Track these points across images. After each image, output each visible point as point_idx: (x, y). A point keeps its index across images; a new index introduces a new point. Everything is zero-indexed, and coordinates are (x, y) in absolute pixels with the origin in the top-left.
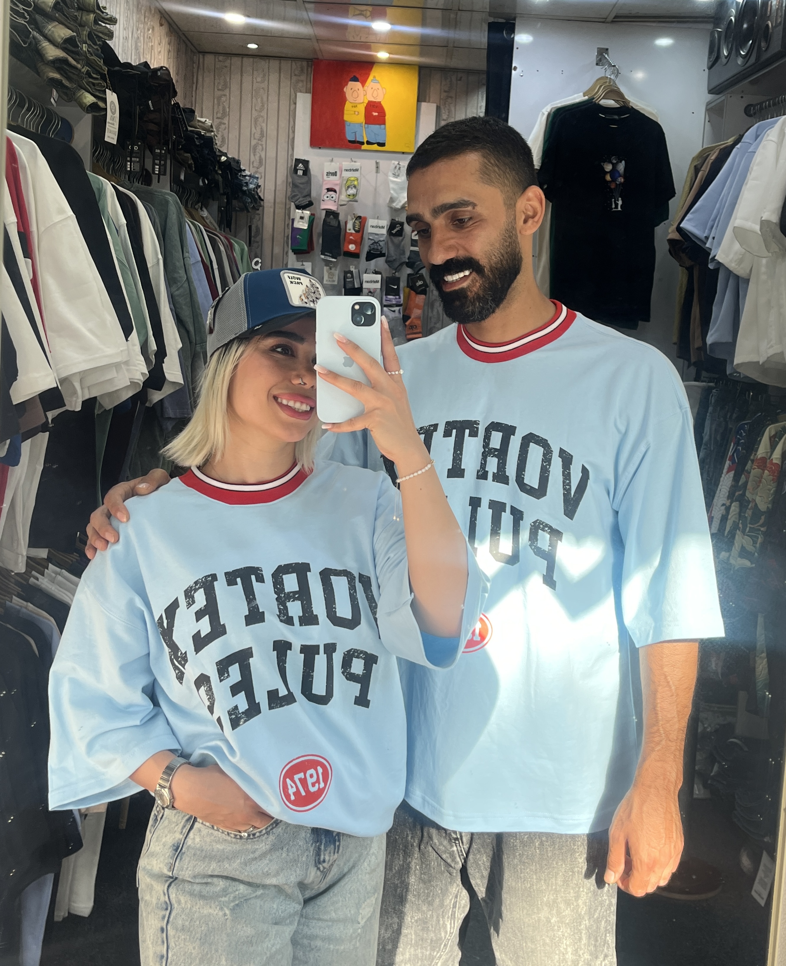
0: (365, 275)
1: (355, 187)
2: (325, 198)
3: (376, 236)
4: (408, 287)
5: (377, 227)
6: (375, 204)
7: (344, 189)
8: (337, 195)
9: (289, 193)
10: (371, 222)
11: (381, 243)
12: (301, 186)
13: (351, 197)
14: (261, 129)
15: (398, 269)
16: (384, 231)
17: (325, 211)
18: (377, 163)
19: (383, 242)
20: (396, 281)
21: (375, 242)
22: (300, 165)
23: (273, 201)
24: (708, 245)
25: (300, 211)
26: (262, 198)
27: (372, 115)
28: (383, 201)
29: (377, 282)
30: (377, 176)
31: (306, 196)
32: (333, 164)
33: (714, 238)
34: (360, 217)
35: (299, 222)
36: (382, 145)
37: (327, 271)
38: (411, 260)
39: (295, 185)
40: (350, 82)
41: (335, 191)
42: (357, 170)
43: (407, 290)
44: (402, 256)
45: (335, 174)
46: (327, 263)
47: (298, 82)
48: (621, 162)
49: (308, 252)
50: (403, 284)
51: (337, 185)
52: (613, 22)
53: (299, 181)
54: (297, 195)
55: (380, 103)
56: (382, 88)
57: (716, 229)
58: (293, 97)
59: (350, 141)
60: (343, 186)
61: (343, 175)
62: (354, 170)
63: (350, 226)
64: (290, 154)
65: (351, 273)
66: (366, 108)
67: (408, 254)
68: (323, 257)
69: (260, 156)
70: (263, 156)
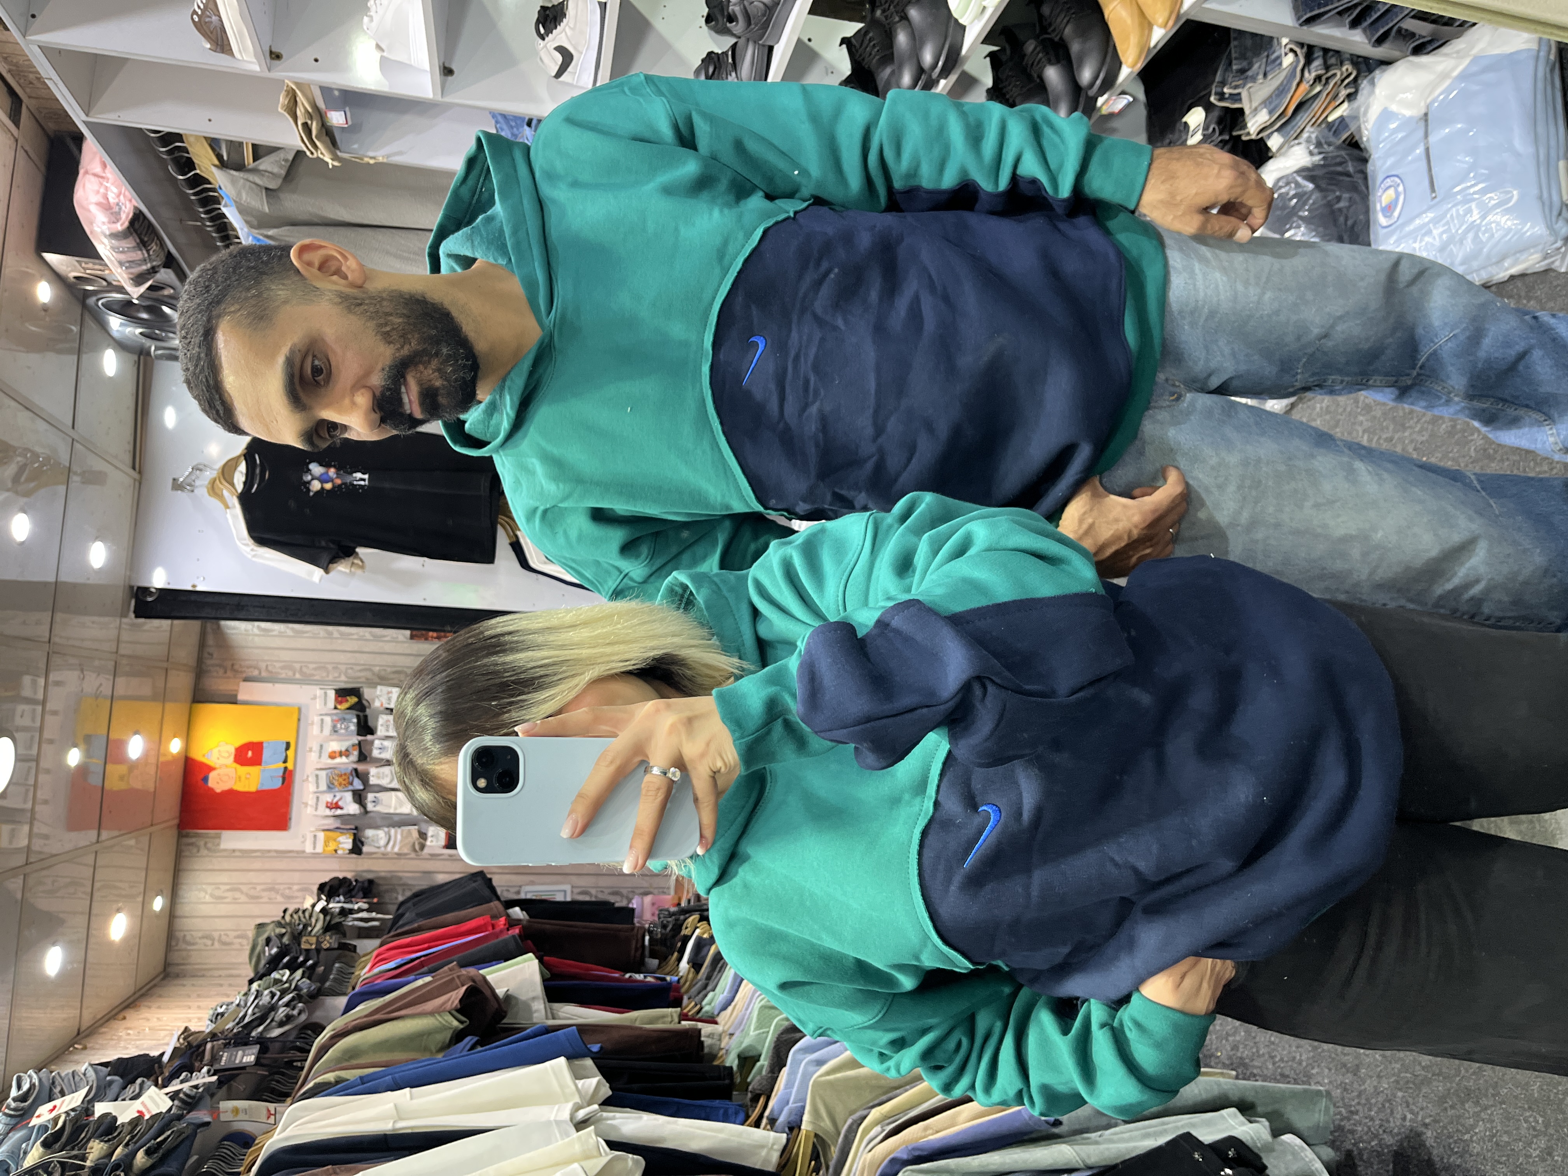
27: (251, 757)
36: (288, 745)
47: (206, 847)
52: (140, 472)
55: (236, 748)
56: (218, 746)
58: (225, 854)
59: (283, 783)
66: (243, 764)
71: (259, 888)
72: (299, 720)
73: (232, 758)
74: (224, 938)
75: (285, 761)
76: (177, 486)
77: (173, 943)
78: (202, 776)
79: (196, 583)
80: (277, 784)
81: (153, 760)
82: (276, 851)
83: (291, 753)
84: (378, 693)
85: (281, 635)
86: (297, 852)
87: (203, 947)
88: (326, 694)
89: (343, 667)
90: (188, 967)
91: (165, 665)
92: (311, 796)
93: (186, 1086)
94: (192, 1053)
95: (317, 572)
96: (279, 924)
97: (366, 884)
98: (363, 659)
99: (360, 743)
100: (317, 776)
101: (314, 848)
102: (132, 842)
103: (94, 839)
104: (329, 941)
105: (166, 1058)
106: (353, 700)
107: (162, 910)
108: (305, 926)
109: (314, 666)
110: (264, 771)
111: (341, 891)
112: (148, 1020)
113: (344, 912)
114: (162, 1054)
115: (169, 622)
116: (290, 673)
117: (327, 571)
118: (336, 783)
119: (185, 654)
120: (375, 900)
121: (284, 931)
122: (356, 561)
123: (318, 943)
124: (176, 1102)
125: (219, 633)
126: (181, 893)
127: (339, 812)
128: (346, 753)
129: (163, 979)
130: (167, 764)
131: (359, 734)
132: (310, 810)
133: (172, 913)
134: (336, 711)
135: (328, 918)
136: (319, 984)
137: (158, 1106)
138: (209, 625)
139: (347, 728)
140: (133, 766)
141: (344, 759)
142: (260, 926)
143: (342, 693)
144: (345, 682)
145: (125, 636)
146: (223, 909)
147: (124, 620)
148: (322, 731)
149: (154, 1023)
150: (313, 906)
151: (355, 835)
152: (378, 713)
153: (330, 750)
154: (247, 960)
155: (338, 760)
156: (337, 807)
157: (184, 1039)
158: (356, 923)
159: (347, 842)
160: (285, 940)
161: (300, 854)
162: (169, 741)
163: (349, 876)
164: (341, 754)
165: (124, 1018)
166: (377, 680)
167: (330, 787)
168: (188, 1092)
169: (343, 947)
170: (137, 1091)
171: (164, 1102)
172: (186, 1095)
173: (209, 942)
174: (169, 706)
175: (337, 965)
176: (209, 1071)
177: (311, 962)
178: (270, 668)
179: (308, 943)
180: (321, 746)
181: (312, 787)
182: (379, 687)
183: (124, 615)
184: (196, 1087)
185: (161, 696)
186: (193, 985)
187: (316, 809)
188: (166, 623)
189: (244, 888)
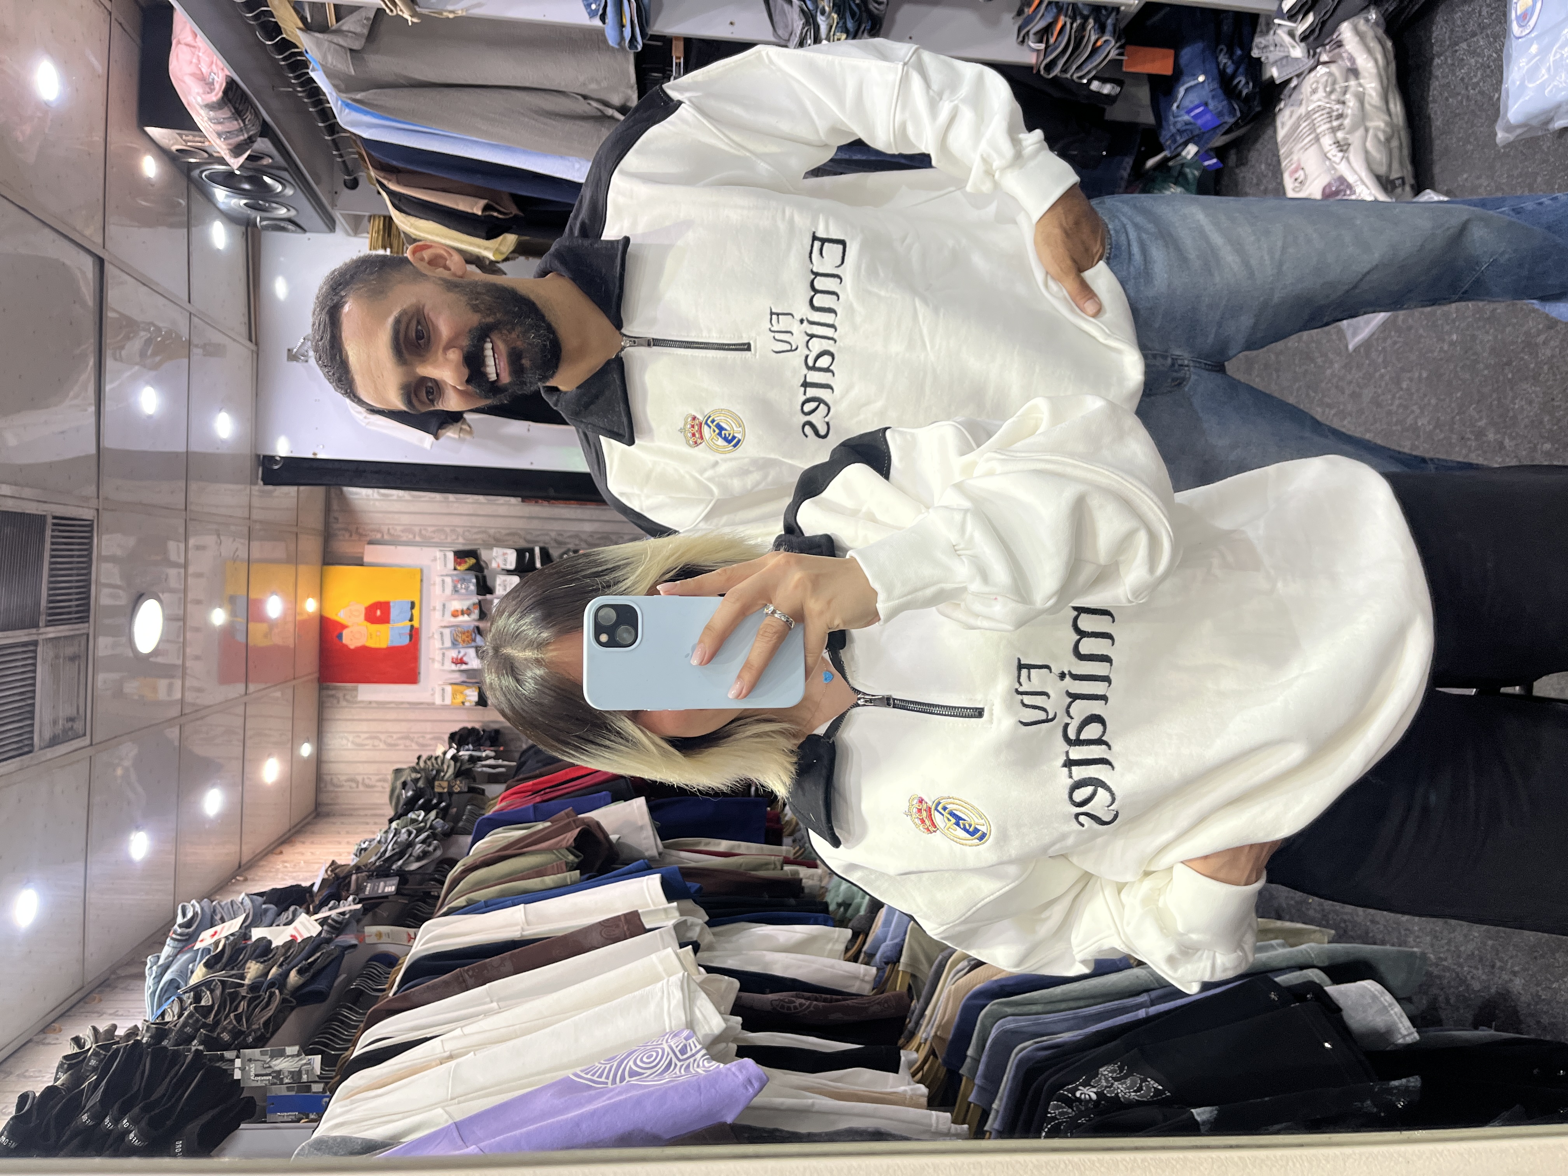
18: (434, 608)
27: (379, 616)
32: (433, 657)
36: (413, 604)
47: (345, 698)
52: (257, 344)
55: (366, 608)
58: (362, 705)
59: (411, 640)
66: (372, 623)
71: (395, 736)
72: (422, 580)
73: (362, 616)
74: (367, 781)
75: (411, 620)
76: (293, 356)
77: (322, 785)
78: (336, 634)
79: (316, 452)
80: (405, 641)
81: (290, 619)
82: (409, 703)
83: (416, 612)
84: (494, 554)
85: (400, 499)
86: (428, 704)
87: (348, 789)
88: (445, 555)
89: (460, 530)
90: (337, 807)
91: (295, 529)
92: (437, 652)
93: (333, 913)
94: (339, 884)
95: (427, 439)
96: (414, 770)
97: (493, 734)
98: (479, 522)
99: (480, 602)
100: (442, 634)
101: (443, 700)
102: (278, 694)
103: (243, 691)
104: (459, 786)
105: (316, 888)
106: (471, 561)
107: (309, 756)
108: (438, 772)
109: (433, 529)
110: (392, 628)
111: (470, 740)
112: (303, 854)
113: (473, 760)
114: (313, 885)
115: (295, 488)
116: (411, 536)
117: (437, 437)
118: (460, 640)
119: (314, 519)
120: (502, 748)
121: (419, 776)
122: (465, 427)
123: (450, 787)
124: (325, 927)
125: (342, 497)
126: (325, 740)
127: (464, 667)
128: (467, 612)
129: (315, 818)
130: (304, 623)
131: (478, 594)
132: (437, 665)
133: (319, 760)
134: (455, 572)
135: (458, 764)
136: (452, 824)
137: (308, 930)
138: (333, 491)
139: (467, 588)
140: (272, 625)
141: (466, 618)
142: (398, 771)
143: (461, 555)
144: (464, 544)
145: (256, 502)
146: (363, 755)
147: (256, 488)
148: (444, 590)
149: (308, 856)
150: (445, 753)
151: (480, 688)
152: (495, 573)
153: (453, 609)
154: (388, 801)
155: (461, 618)
156: (462, 662)
157: (332, 871)
158: (485, 769)
159: (472, 695)
160: (421, 784)
161: (431, 706)
162: (304, 600)
163: (477, 726)
164: (463, 613)
165: (281, 853)
166: (493, 542)
167: (455, 644)
168: (336, 918)
169: (471, 790)
170: (291, 917)
171: (315, 927)
172: (333, 920)
173: (354, 785)
174: (302, 568)
175: (469, 807)
176: (354, 900)
177: (444, 804)
178: (392, 531)
179: (441, 787)
180: (444, 605)
181: (437, 644)
182: (495, 549)
183: (253, 483)
184: (343, 914)
185: (294, 559)
186: (342, 823)
187: (443, 664)
188: (292, 490)
189: (383, 737)
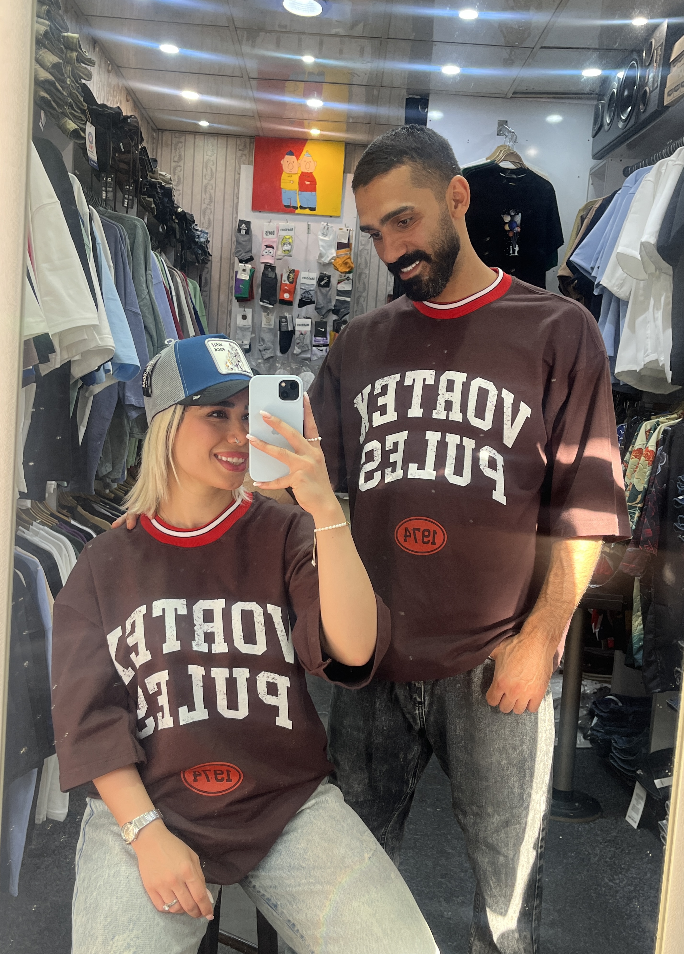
0: (297, 319)
1: (290, 244)
2: (264, 253)
3: (307, 286)
4: (333, 331)
5: (308, 278)
6: (306, 260)
7: (280, 246)
8: (275, 251)
9: (233, 251)
10: (303, 274)
11: (312, 292)
12: (244, 243)
13: (287, 252)
14: (210, 194)
15: (325, 316)
16: (314, 282)
17: (263, 265)
18: (309, 225)
19: (313, 292)
20: (324, 324)
21: (306, 292)
22: (243, 225)
23: (220, 256)
24: (593, 275)
25: (243, 265)
26: (211, 253)
27: (305, 184)
28: (313, 257)
29: (308, 325)
30: (308, 236)
31: (248, 252)
32: (271, 224)
33: (598, 267)
34: (294, 270)
35: (241, 274)
36: (313, 209)
37: (265, 317)
38: (337, 308)
39: (238, 243)
40: (287, 156)
41: (273, 248)
42: (291, 230)
43: (333, 333)
44: (329, 304)
45: (272, 233)
46: (265, 309)
47: (242, 155)
48: (518, 214)
49: (249, 300)
50: (329, 328)
51: (274, 242)
52: (511, 97)
53: (243, 239)
54: (240, 251)
55: (311, 173)
56: (314, 161)
57: (601, 260)
58: (237, 168)
59: (286, 206)
60: (280, 243)
61: (279, 234)
62: (289, 230)
63: (285, 278)
64: (234, 216)
65: (286, 317)
66: (300, 178)
67: (334, 303)
68: (261, 303)
69: (209, 218)
70: (212, 219)
71: (212, 191)
72: (331, 216)
76: (502, 124)
81: (306, 116)
82: (238, 203)
87: (173, 155)
107: (199, 126)
126: (211, 139)
129: (152, 128)
130: (303, 126)
133: (197, 132)
140: (302, 101)
145: (394, 92)
146: (199, 168)
147: (404, 93)
162: (319, 127)
173: (176, 159)
174: (342, 127)
